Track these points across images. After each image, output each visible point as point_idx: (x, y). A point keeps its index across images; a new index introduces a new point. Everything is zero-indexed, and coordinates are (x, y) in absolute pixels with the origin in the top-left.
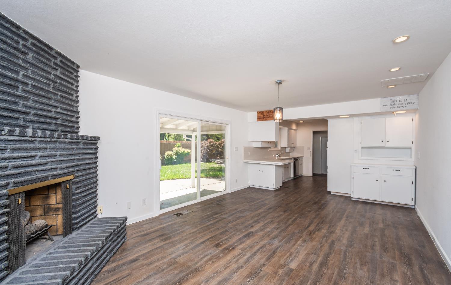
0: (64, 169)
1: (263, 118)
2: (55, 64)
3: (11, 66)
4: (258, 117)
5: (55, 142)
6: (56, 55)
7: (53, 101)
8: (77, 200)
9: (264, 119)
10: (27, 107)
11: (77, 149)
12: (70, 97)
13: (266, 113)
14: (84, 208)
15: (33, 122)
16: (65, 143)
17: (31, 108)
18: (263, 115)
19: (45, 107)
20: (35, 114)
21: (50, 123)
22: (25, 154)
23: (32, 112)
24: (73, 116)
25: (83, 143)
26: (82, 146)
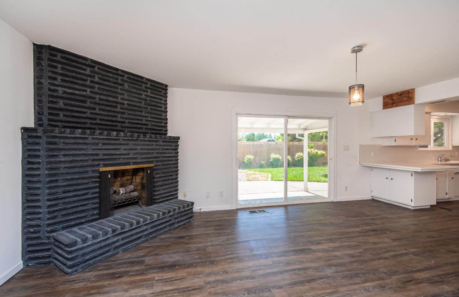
0: (144, 158)
1: (392, 104)
2: (146, 87)
3: (112, 94)
4: (383, 103)
5: (137, 140)
6: (146, 82)
7: (144, 113)
8: (157, 182)
9: (394, 105)
10: (123, 118)
11: (156, 145)
12: (160, 109)
13: (397, 95)
14: (164, 189)
15: (127, 127)
16: (145, 141)
17: (126, 119)
18: (392, 100)
19: (137, 118)
20: (129, 123)
21: (141, 128)
22: (112, 147)
23: (127, 121)
24: (162, 122)
25: (162, 141)
26: (161, 143)
